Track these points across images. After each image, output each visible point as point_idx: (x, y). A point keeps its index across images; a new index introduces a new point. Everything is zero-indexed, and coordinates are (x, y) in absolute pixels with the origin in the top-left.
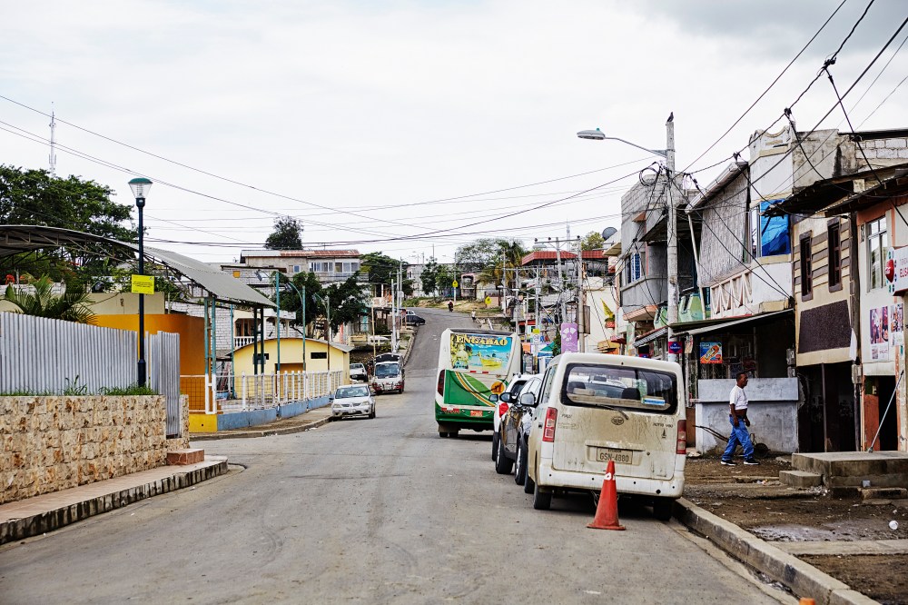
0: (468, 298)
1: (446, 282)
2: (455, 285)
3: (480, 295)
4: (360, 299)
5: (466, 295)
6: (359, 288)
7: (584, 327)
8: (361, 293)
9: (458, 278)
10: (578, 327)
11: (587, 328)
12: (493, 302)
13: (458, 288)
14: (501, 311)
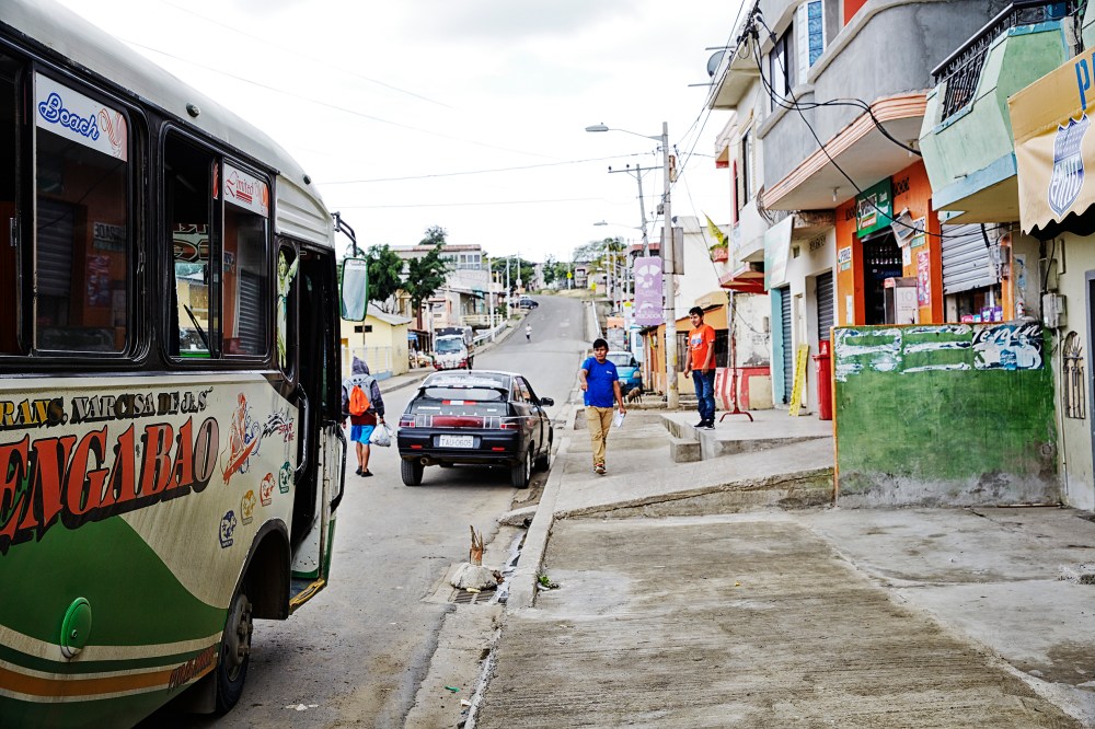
0: (582, 287)
1: (563, 274)
2: (569, 276)
3: (590, 284)
4: (442, 273)
5: (580, 285)
6: (441, 262)
7: (674, 263)
8: (443, 266)
9: (573, 271)
10: (663, 264)
11: (677, 266)
12: (600, 290)
13: (573, 279)
14: (605, 296)
